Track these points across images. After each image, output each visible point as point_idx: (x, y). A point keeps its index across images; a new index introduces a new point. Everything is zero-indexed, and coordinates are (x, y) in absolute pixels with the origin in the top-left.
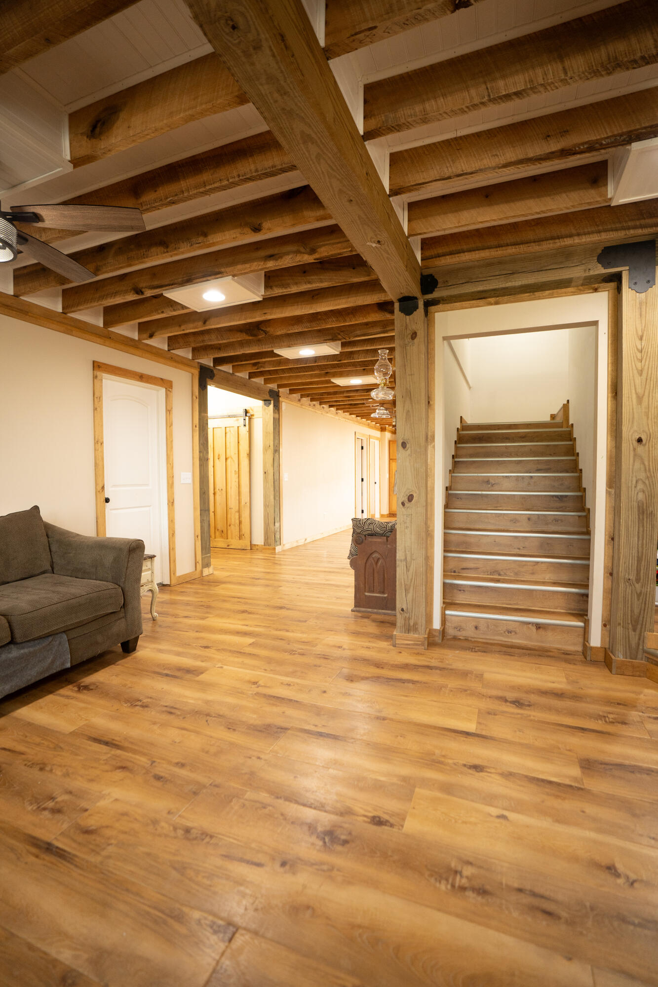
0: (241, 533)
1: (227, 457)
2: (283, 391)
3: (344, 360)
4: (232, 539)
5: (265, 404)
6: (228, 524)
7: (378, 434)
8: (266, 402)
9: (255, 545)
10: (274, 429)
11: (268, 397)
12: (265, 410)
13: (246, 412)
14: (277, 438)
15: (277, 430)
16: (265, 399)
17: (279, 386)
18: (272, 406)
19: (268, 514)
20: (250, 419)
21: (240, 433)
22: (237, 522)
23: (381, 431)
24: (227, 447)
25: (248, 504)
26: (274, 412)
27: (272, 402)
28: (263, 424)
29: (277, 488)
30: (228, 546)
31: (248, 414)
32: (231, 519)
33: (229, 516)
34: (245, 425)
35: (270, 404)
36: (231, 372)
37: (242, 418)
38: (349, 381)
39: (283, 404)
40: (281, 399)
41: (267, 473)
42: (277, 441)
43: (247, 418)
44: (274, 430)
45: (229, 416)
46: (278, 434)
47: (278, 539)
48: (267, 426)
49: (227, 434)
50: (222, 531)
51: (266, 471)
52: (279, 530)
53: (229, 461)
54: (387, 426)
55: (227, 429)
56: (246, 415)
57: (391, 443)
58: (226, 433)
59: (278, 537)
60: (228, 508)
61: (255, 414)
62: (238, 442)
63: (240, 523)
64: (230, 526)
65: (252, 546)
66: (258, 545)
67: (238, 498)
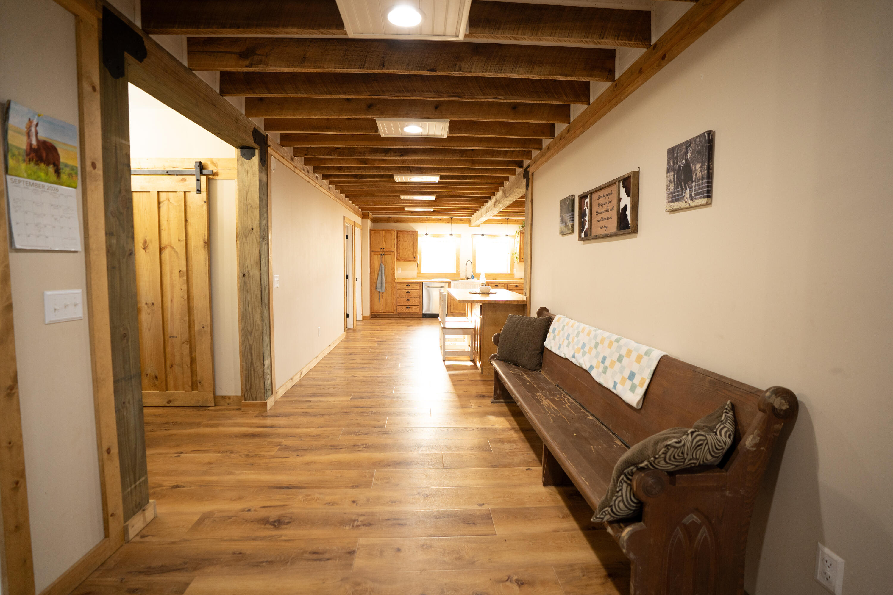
0: (195, 379)
1: (163, 246)
2: (273, 137)
3: (442, 70)
4: (176, 388)
5: (243, 155)
6: (168, 365)
7: (358, 220)
8: (245, 151)
9: (224, 398)
10: (261, 199)
11: (251, 142)
12: (242, 164)
13: (201, 167)
14: (265, 215)
15: (265, 202)
16: (245, 144)
17: (270, 125)
18: (256, 159)
19: (251, 346)
20: (209, 180)
21: (188, 203)
22: (187, 359)
23: (363, 218)
24: (163, 228)
25: (208, 329)
26: (260, 171)
27: (257, 152)
28: (239, 190)
29: (266, 302)
30: (169, 402)
31: (204, 172)
32: (173, 355)
33: (169, 350)
34: (199, 191)
35: (253, 155)
36: (185, 63)
37: (194, 178)
38: (402, 128)
39: (273, 159)
40: (270, 150)
41: (247, 276)
42: (264, 222)
43: (203, 179)
44: (260, 201)
45: (169, 173)
46: (266, 209)
47: (268, 387)
48: (247, 193)
49: (161, 205)
50: (156, 377)
51: (246, 272)
52: (269, 371)
53: (166, 253)
54: (369, 212)
55: (163, 196)
56: (201, 173)
57: (373, 232)
58: (159, 203)
59: (269, 383)
60: (167, 338)
61: (220, 172)
62: (186, 221)
63: (193, 361)
64: (171, 366)
65: (218, 400)
66: (229, 398)
67: (186, 318)
